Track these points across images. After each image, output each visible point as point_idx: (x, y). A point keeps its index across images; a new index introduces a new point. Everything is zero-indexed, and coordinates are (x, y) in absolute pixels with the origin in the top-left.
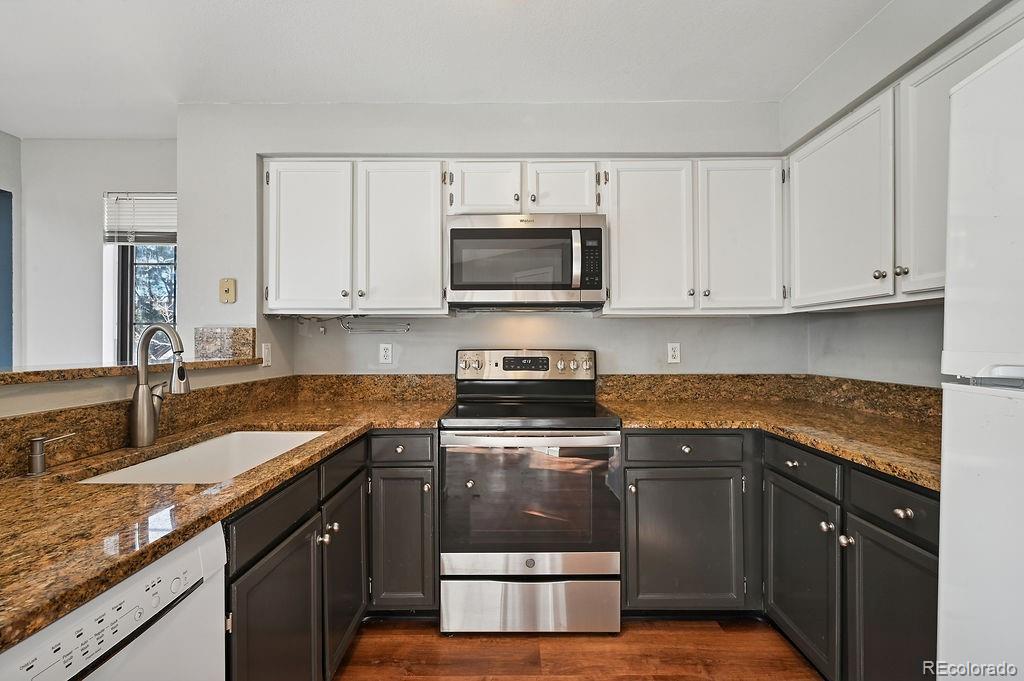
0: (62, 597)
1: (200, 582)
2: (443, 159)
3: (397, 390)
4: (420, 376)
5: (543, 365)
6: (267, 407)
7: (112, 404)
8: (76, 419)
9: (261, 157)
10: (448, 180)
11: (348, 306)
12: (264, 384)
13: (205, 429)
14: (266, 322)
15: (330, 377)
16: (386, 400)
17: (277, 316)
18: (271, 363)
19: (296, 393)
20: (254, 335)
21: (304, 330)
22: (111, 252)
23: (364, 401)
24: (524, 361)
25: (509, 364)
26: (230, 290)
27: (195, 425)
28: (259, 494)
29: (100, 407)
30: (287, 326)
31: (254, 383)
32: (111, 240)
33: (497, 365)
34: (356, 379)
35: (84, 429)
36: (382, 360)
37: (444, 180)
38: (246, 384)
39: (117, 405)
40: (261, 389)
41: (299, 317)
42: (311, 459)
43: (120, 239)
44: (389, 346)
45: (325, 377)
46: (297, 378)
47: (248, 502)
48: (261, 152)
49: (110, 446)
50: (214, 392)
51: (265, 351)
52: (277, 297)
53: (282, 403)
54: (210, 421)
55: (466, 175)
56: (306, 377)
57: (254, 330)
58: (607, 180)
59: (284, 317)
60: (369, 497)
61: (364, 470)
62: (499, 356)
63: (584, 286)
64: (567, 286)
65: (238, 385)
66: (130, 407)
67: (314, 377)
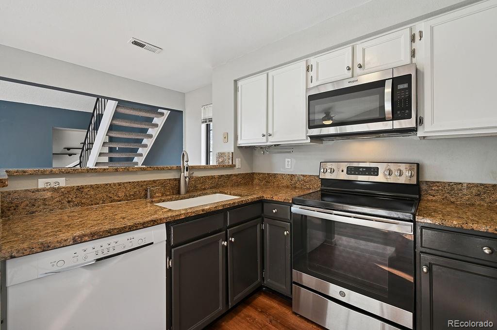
0: (94, 233)
1: (152, 243)
2: (307, 59)
3: (293, 182)
4: (304, 176)
5: (374, 172)
6: (238, 185)
7: (173, 179)
8: (163, 183)
9: (236, 81)
10: (310, 69)
11: (265, 141)
12: (235, 175)
13: (208, 191)
14: (238, 150)
15: (265, 174)
16: (288, 187)
17: (243, 147)
18: (240, 167)
19: (252, 180)
20: (232, 155)
21: (256, 153)
22: (204, 126)
23: (278, 187)
24: (361, 170)
25: (351, 170)
26: (226, 137)
27: (205, 189)
28: (183, 217)
29: (170, 180)
30: (249, 151)
31: (231, 175)
32: (203, 122)
33: (343, 171)
34: (275, 175)
35: (165, 187)
36: (287, 167)
37: (308, 70)
38: (227, 175)
39: (175, 180)
40: (234, 177)
41: (254, 147)
42: (216, 207)
43: (206, 122)
44: (290, 160)
45: (263, 174)
46: (253, 174)
47: (176, 219)
48: (236, 78)
49: (173, 193)
50: (213, 177)
51: (238, 162)
52: (241, 138)
53: (245, 184)
54: (211, 188)
55: (319, 64)
56: (257, 173)
57: (232, 153)
58: (421, 37)
59: (246, 147)
60: (262, 231)
61: (261, 217)
62: (344, 166)
63: (395, 117)
64: (383, 119)
65: (223, 175)
66: (179, 180)
67: (259, 174)
